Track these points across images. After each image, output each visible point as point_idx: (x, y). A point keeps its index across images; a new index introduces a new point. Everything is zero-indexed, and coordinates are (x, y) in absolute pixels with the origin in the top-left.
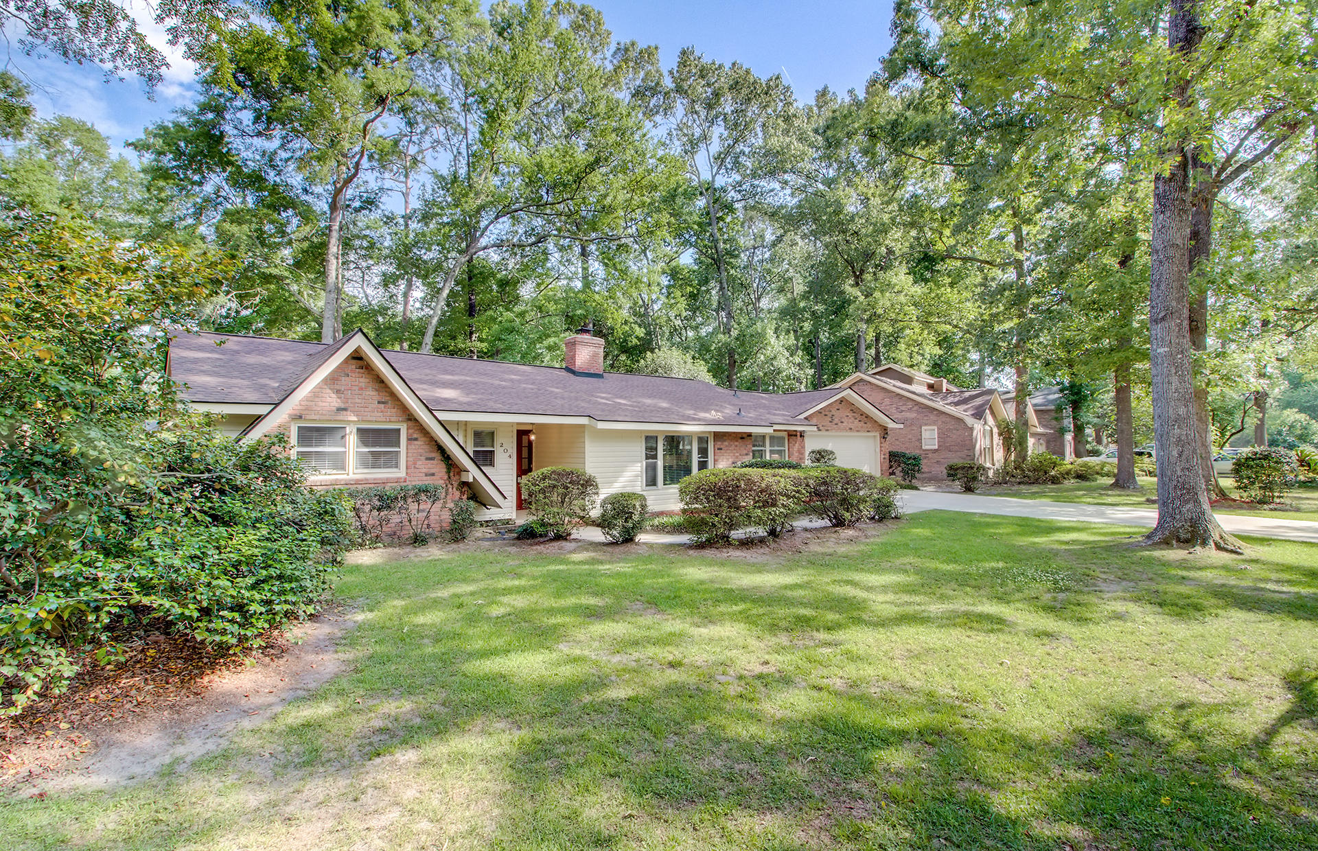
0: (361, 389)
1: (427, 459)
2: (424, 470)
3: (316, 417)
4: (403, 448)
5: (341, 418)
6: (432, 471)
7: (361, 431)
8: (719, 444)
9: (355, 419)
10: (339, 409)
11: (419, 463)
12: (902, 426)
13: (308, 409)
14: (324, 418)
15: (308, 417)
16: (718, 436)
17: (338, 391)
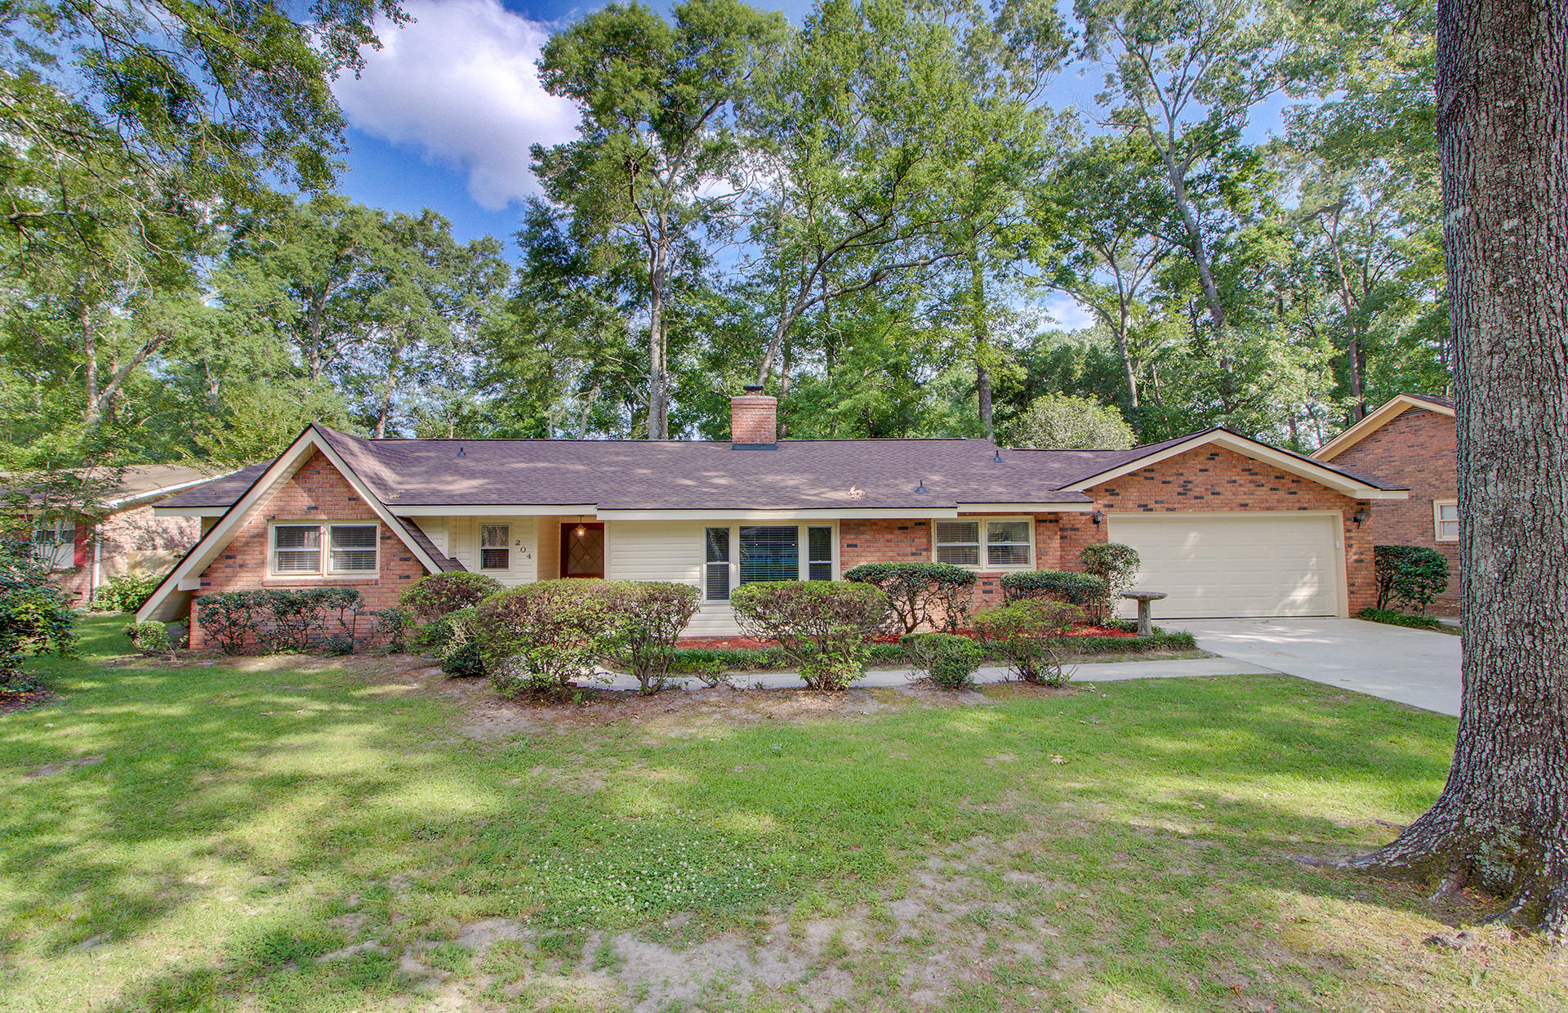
0: (332, 486)
1: (401, 560)
2: (397, 572)
3: (290, 517)
4: (378, 548)
5: (309, 517)
6: (407, 573)
7: (335, 530)
8: (850, 538)
9: (324, 517)
10: (310, 508)
11: (393, 564)
12: (1404, 496)
13: (282, 509)
14: (296, 517)
15: (281, 517)
16: (847, 525)
17: (310, 490)
